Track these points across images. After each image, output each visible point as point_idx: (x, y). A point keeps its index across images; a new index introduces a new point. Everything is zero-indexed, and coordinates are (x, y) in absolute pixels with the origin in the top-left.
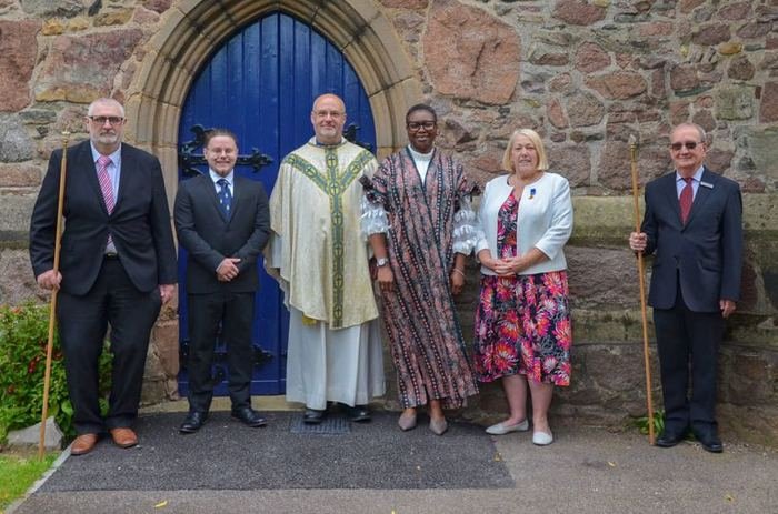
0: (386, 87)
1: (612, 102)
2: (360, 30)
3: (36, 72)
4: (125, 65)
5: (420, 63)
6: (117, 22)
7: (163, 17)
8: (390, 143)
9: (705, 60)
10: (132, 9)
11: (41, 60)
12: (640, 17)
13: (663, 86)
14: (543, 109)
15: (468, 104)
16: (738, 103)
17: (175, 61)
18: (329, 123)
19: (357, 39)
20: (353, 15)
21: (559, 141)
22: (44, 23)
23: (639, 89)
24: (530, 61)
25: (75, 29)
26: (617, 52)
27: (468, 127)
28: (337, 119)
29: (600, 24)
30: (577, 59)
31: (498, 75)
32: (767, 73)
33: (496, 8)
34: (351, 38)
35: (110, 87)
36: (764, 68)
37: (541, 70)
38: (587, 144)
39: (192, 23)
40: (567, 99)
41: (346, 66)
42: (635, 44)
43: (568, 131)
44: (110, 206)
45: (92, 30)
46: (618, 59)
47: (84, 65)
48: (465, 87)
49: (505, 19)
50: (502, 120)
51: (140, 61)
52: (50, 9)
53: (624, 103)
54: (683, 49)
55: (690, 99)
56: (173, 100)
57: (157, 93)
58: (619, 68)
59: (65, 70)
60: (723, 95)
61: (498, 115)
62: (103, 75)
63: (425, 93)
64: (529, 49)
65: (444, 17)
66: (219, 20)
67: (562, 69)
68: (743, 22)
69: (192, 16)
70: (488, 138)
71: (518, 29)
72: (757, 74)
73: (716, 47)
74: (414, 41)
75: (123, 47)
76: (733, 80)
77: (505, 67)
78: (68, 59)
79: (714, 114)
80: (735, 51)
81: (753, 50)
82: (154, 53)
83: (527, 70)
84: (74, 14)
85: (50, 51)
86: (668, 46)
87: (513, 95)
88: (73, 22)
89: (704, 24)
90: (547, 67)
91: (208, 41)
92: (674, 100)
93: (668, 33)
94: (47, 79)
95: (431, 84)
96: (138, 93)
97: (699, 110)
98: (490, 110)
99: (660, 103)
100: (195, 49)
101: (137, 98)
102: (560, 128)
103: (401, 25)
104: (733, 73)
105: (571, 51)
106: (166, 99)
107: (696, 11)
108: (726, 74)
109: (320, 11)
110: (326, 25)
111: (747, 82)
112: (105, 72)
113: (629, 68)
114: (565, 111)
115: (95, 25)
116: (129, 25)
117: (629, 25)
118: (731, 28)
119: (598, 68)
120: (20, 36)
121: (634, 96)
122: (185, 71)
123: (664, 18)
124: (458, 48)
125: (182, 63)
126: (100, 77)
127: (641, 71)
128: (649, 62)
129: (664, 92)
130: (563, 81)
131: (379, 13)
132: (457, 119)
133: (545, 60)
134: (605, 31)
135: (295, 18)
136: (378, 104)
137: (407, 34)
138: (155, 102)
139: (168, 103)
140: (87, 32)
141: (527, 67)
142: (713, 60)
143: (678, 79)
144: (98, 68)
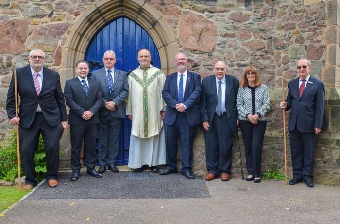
0: (164, 46)
1: (251, 52)
2: (154, 23)
3: (28, 39)
4: (62, 36)
5: (178, 36)
6: (59, 20)
7: (77, 18)
8: (166, 67)
9: (287, 36)
10: (65, 15)
11: (29, 35)
12: (262, 19)
13: (271, 46)
14: (226, 54)
15: (196, 52)
16: (299, 53)
17: (82, 35)
18: (144, 60)
19: (153, 27)
20: (152, 18)
21: (232, 67)
22: (31, 20)
23: (262, 47)
24: (220, 36)
25: (43, 23)
26: (254, 33)
27: (196, 61)
28: (147, 58)
29: (247, 22)
30: (238, 35)
31: (208, 41)
32: (309, 41)
33: (207, 15)
34: (151, 27)
35: (56, 45)
36: (308, 39)
37: (224, 39)
38: (242, 68)
39: (89, 20)
40: (234, 51)
41: (149, 38)
42: (260, 30)
43: (235, 63)
44: (39, 92)
45: (50, 23)
46: (254, 35)
47: (46, 37)
48: (195, 46)
49: (211, 20)
50: (209, 59)
51: (68, 35)
52: (33, 15)
53: (256, 52)
54: (279, 32)
55: (281, 51)
56: (82, 50)
57: (75, 47)
58: (254, 39)
59: (39, 38)
60: (293, 49)
61: (208, 56)
62: (54, 40)
63: (179, 48)
64: (220, 31)
65: (187, 18)
66: (100, 19)
67: (233, 39)
68: (300, 22)
69: (89, 18)
70: (204, 65)
71: (216, 23)
72: (305, 41)
73: (291, 31)
74: (175, 28)
75: (61, 30)
76: (297, 44)
77: (210, 38)
78: (40, 34)
79: (290, 57)
80: (297, 33)
81: (304, 32)
82: (74, 32)
83: (219, 39)
84: (43, 17)
85: (33, 31)
86: (273, 31)
87: (214, 49)
88: (42, 20)
89: (286, 22)
90: (227, 38)
91: (95, 27)
92: (275, 51)
93: (273, 26)
94: (32, 42)
95: (182, 44)
96: (67, 48)
97: (285, 55)
98: (204, 54)
99: (270, 53)
100: (90, 31)
101: (67, 49)
102: (232, 62)
103: (170, 21)
104: (297, 41)
105: (236, 32)
106: (79, 50)
107: (284, 18)
108: (294, 41)
109: (139, 16)
110: (141, 22)
111: (302, 44)
112: (55, 39)
113: (258, 39)
114: (234, 55)
115: (51, 21)
116: (64, 21)
117: (258, 22)
118: (296, 24)
119: (246, 39)
120: (22, 25)
121: (260, 49)
122: (86, 39)
123: (271, 20)
124: (192, 31)
125: (85, 36)
126: (52, 41)
127: (263, 40)
128: (266, 37)
129: (272, 49)
130: (233, 44)
131: (162, 17)
132: (192, 58)
133: (226, 35)
134: (249, 25)
135: (130, 19)
136: (162, 52)
137: (173, 25)
138: (74, 51)
139: (79, 51)
140: (48, 24)
141: (219, 38)
142: (290, 36)
143: (277, 43)
144: (52, 38)
